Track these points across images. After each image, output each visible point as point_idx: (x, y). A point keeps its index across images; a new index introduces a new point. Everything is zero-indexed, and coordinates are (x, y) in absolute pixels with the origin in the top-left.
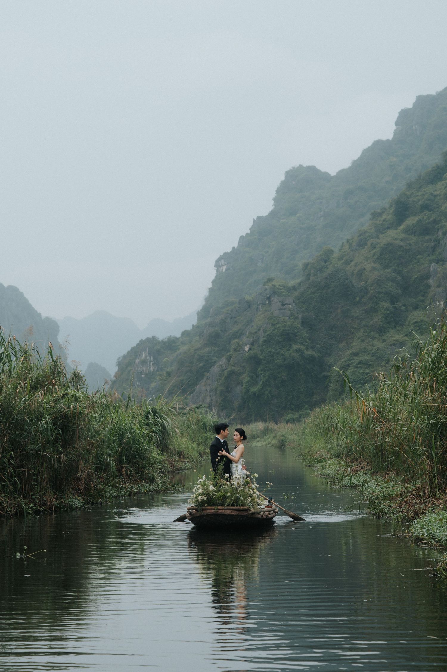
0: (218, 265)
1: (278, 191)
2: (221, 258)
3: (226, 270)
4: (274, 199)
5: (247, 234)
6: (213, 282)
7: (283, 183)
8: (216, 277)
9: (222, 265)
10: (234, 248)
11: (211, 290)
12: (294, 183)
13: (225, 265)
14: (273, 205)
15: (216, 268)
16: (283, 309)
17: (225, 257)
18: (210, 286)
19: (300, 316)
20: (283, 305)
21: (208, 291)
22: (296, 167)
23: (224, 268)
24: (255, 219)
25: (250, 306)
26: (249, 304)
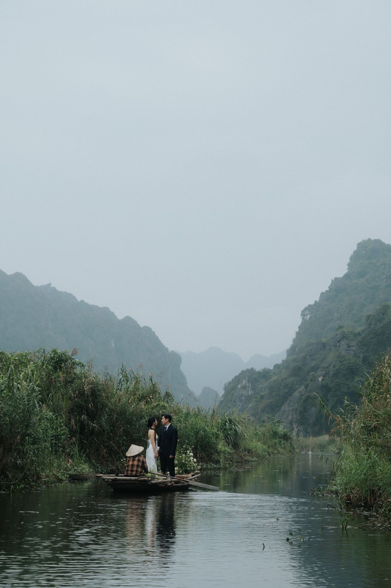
0: (303, 314)
1: (351, 258)
2: (306, 309)
3: (310, 318)
4: (348, 265)
5: (327, 291)
6: (300, 327)
7: (355, 252)
8: (302, 323)
9: (307, 315)
10: (316, 301)
11: (297, 333)
12: (364, 252)
13: (309, 314)
14: (347, 269)
15: (302, 317)
16: (349, 350)
17: (309, 308)
18: (297, 330)
19: (362, 356)
20: (349, 347)
21: (295, 334)
22: (366, 240)
23: (308, 317)
24: (333, 279)
25: (325, 347)
26: (324, 345)
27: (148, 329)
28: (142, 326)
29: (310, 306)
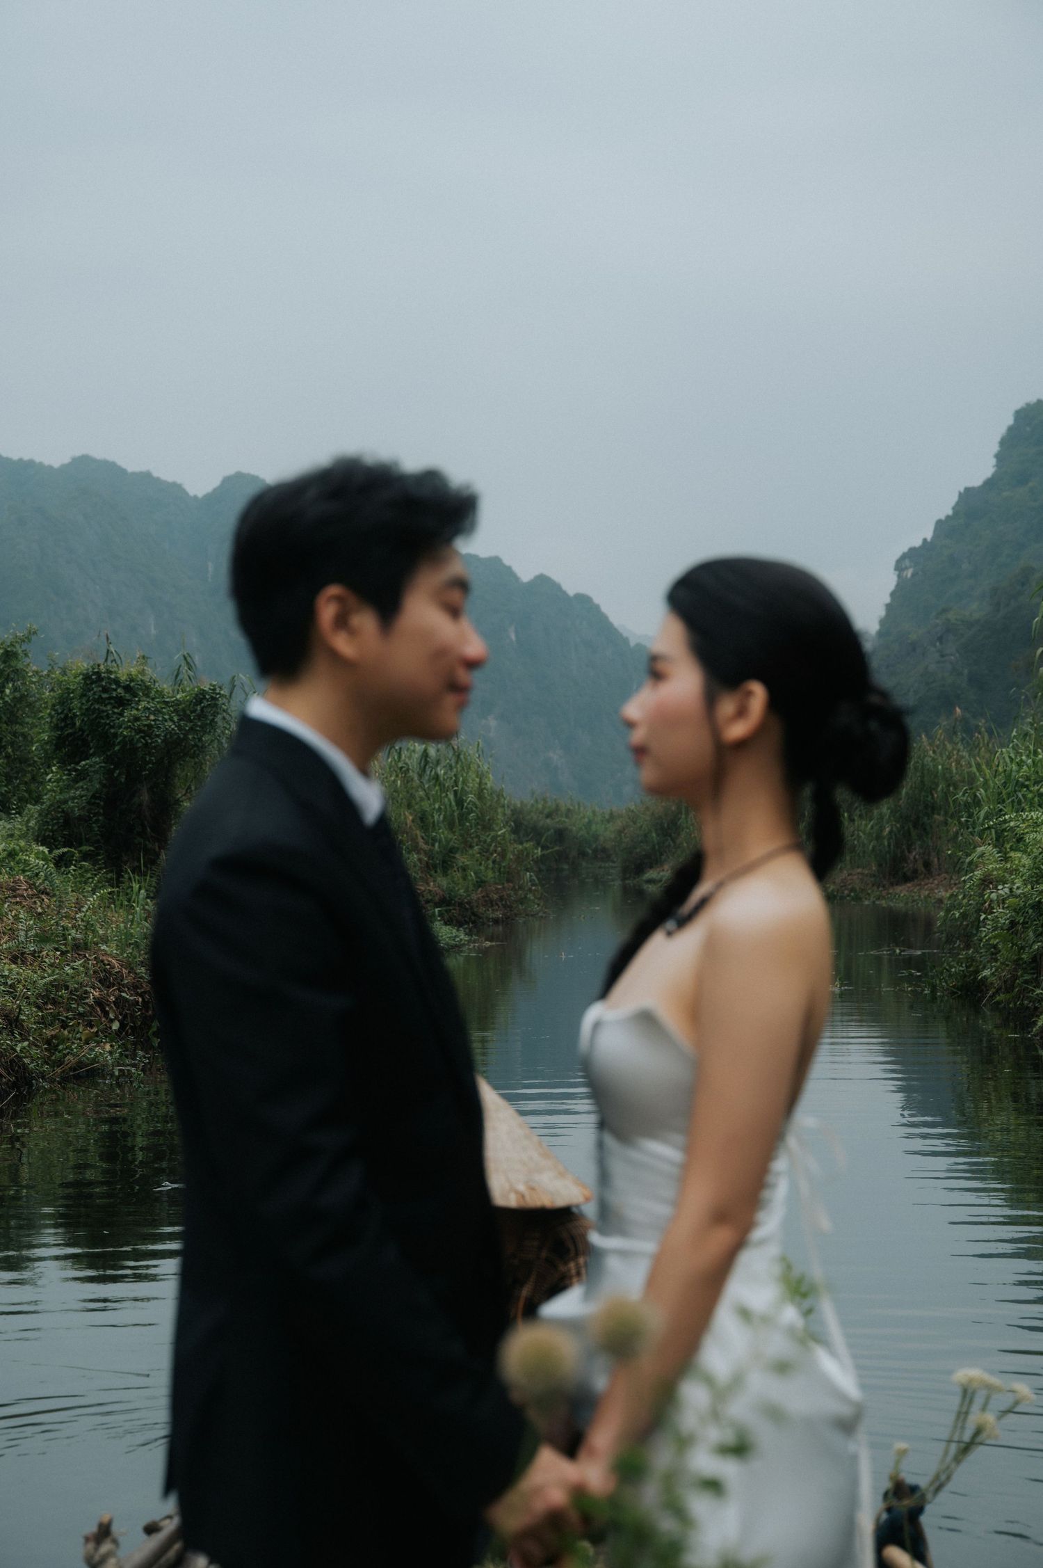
0: (899, 566)
1: (1003, 442)
2: (904, 557)
3: (913, 575)
4: (997, 456)
5: (948, 517)
6: (893, 594)
7: (1010, 429)
8: (897, 586)
9: (907, 568)
10: (925, 540)
11: (889, 607)
12: (1028, 429)
13: (910, 567)
14: (994, 466)
15: (897, 573)
17: (911, 555)
18: (888, 600)
20: (942, 656)
21: (884, 608)
22: (1032, 403)
23: (909, 573)
24: (962, 491)
25: (914, 650)
26: (914, 647)
27: (584, 600)
28: (571, 593)
29: (912, 550)
